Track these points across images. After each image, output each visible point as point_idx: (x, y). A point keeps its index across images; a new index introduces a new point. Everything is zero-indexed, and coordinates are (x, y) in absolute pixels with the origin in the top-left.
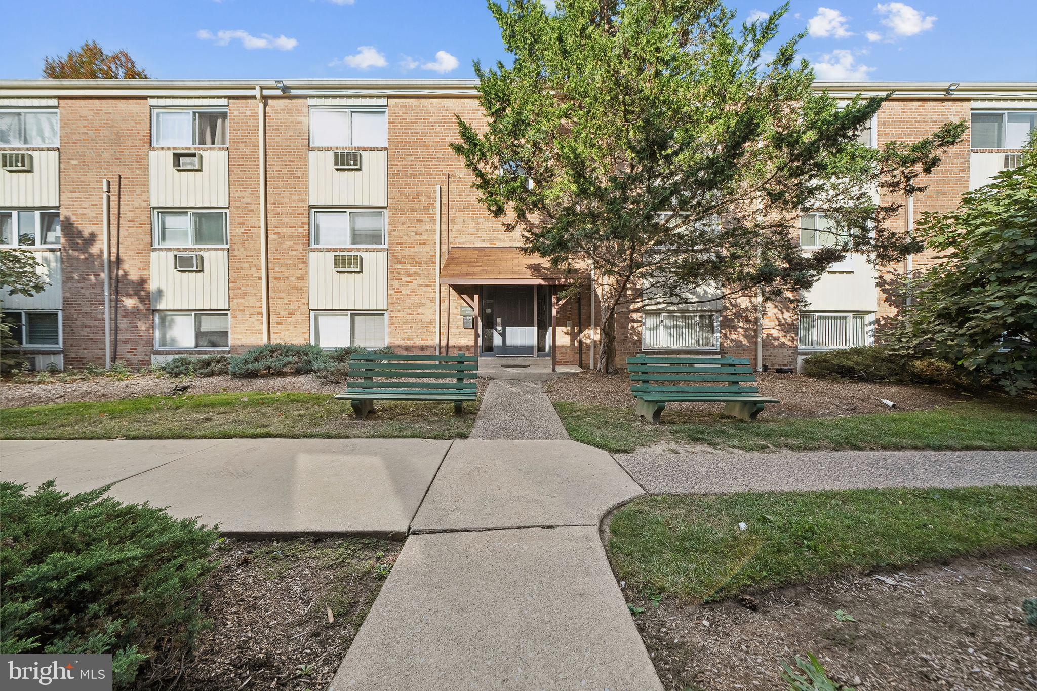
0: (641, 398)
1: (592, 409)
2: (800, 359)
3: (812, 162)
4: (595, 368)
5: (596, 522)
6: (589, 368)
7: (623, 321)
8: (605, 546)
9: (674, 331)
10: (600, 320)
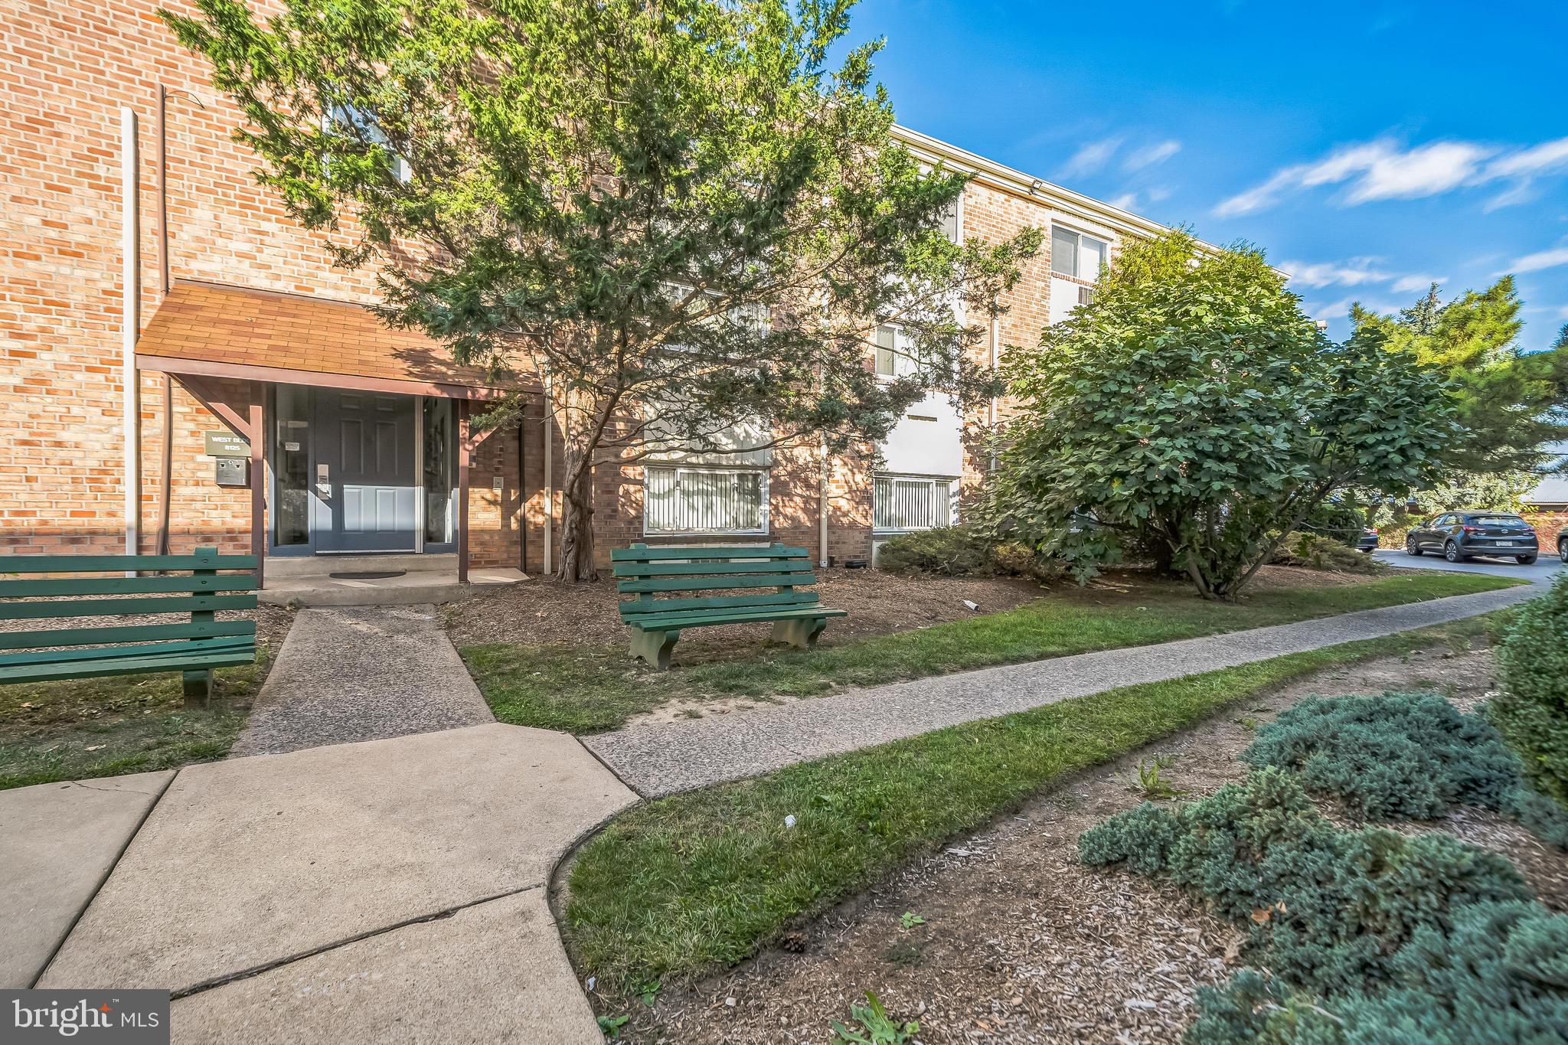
0: (638, 625)
1: (543, 653)
2: (876, 545)
3: (889, 247)
4: (554, 571)
5: (543, 877)
6: (540, 572)
7: (608, 480)
8: (558, 921)
9: (699, 501)
10: (563, 476)
